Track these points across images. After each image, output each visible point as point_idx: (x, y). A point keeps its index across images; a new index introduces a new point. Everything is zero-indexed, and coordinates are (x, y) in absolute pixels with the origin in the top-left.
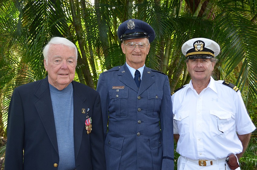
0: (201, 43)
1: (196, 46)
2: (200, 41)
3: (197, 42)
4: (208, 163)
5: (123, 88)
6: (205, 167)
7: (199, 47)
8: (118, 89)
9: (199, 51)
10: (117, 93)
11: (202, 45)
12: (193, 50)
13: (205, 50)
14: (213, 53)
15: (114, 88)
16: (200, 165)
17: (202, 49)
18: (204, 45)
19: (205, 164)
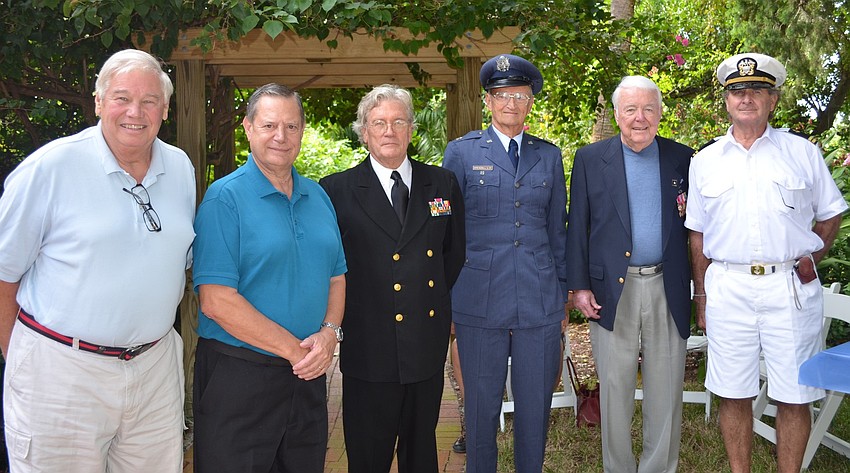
0: (751, 61)
1: (740, 68)
2: (748, 59)
3: (744, 60)
4: (768, 268)
5: (490, 168)
6: (762, 277)
7: (747, 69)
8: (481, 169)
9: (747, 75)
10: (481, 177)
11: (752, 66)
12: (736, 75)
13: (758, 73)
14: (774, 79)
15: (475, 168)
16: (753, 273)
17: (752, 73)
18: (756, 65)
19: (762, 271)
